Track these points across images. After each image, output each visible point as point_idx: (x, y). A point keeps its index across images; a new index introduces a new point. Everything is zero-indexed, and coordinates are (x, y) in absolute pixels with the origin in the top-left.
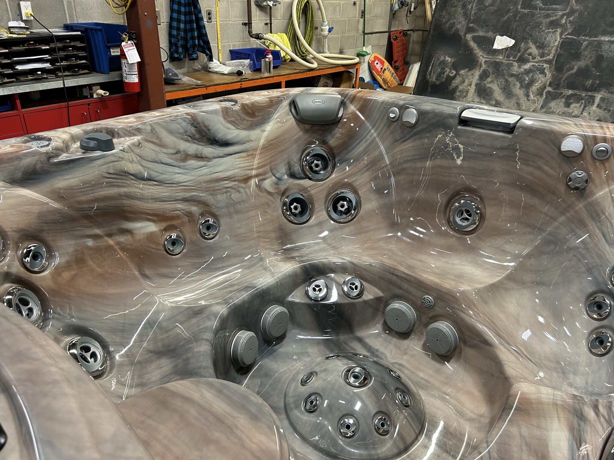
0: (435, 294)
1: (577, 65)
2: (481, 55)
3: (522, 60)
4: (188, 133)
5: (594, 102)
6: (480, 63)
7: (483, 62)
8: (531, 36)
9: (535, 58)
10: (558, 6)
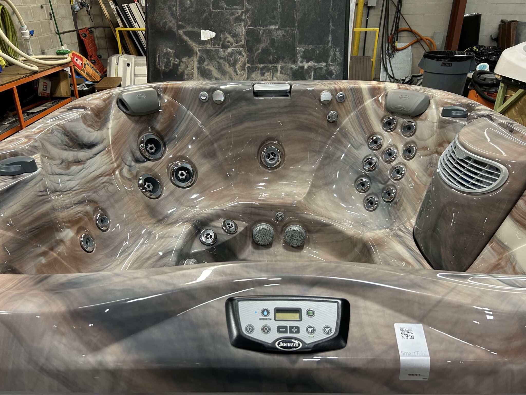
0: (283, 210)
1: (261, 46)
2: (194, 46)
3: (225, 47)
4: (65, 143)
5: (277, 70)
6: (195, 51)
7: (197, 50)
8: (226, 29)
9: (233, 44)
10: (237, 7)
